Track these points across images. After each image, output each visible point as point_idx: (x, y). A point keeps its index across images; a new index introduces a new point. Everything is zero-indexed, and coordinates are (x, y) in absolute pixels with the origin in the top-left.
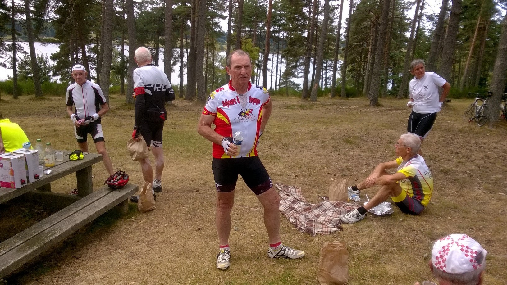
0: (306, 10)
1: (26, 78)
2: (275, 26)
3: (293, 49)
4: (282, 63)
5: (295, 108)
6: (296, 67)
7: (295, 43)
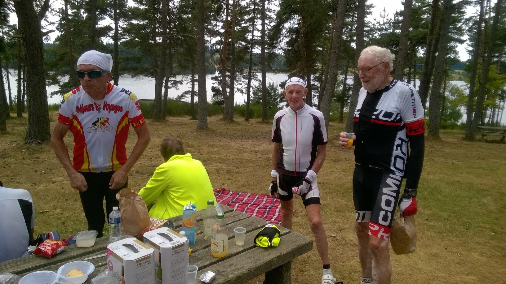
1: (258, 103)
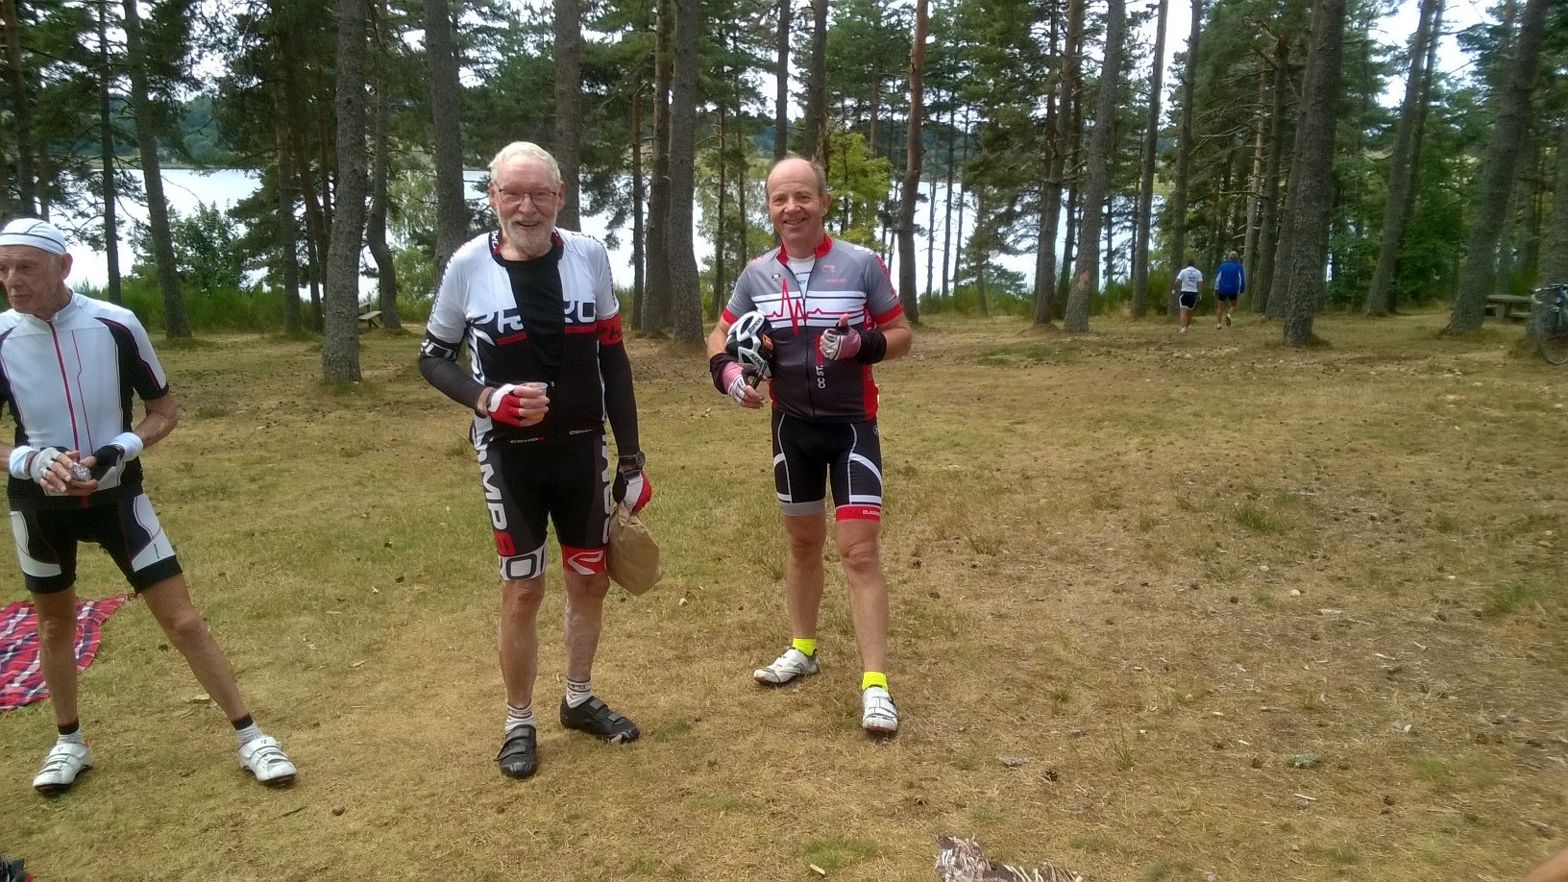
0: (1039, 29)
2: (939, 90)
3: (998, 158)
4: (965, 209)
5: (1013, 358)
6: (1009, 218)
7: (1006, 139)
